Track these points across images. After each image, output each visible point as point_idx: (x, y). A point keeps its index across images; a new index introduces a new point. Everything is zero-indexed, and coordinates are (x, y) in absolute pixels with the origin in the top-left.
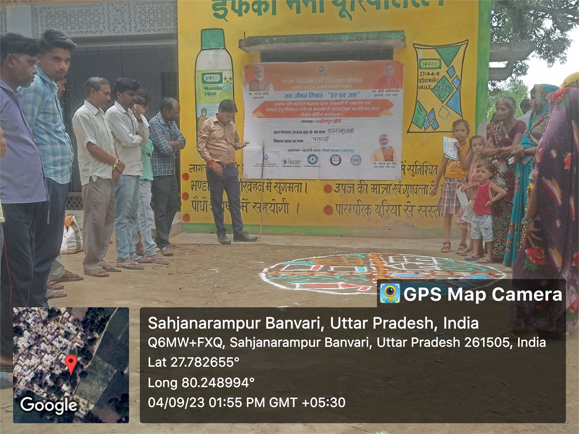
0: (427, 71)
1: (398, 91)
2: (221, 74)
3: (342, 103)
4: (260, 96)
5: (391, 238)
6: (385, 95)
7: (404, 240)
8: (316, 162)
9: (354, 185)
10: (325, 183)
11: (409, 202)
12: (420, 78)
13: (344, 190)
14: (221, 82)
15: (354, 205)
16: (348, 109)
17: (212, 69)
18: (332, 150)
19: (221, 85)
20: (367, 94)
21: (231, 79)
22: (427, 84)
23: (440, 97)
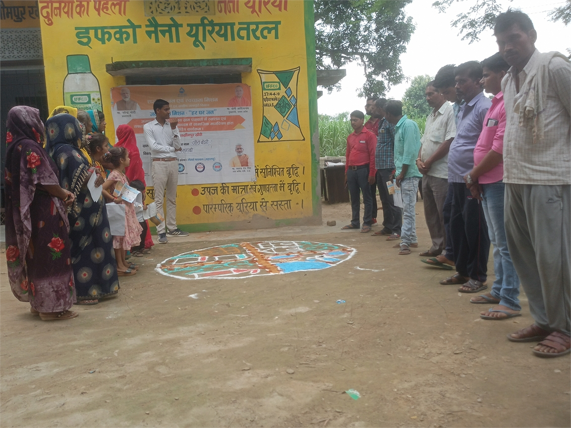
0: (269, 92)
1: (248, 108)
2: (89, 96)
3: (202, 119)
4: (127, 115)
5: (252, 229)
6: (237, 112)
7: (262, 230)
8: (183, 170)
9: (217, 187)
10: (192, 188)
11: (263, 199)
12: (265, 97)
13: (209, 192)
14: (89, 102)
15: (219, 205)
16: (207, 124)
17: (79, 91)
18: (196, 160)
19: (90, 105)
20: (222, 111)
21: (99, 100)
22: (271, 102)
23: (281, 113)
